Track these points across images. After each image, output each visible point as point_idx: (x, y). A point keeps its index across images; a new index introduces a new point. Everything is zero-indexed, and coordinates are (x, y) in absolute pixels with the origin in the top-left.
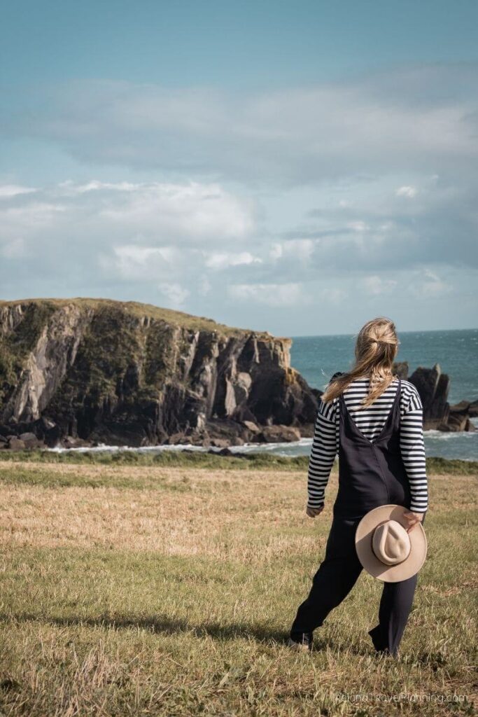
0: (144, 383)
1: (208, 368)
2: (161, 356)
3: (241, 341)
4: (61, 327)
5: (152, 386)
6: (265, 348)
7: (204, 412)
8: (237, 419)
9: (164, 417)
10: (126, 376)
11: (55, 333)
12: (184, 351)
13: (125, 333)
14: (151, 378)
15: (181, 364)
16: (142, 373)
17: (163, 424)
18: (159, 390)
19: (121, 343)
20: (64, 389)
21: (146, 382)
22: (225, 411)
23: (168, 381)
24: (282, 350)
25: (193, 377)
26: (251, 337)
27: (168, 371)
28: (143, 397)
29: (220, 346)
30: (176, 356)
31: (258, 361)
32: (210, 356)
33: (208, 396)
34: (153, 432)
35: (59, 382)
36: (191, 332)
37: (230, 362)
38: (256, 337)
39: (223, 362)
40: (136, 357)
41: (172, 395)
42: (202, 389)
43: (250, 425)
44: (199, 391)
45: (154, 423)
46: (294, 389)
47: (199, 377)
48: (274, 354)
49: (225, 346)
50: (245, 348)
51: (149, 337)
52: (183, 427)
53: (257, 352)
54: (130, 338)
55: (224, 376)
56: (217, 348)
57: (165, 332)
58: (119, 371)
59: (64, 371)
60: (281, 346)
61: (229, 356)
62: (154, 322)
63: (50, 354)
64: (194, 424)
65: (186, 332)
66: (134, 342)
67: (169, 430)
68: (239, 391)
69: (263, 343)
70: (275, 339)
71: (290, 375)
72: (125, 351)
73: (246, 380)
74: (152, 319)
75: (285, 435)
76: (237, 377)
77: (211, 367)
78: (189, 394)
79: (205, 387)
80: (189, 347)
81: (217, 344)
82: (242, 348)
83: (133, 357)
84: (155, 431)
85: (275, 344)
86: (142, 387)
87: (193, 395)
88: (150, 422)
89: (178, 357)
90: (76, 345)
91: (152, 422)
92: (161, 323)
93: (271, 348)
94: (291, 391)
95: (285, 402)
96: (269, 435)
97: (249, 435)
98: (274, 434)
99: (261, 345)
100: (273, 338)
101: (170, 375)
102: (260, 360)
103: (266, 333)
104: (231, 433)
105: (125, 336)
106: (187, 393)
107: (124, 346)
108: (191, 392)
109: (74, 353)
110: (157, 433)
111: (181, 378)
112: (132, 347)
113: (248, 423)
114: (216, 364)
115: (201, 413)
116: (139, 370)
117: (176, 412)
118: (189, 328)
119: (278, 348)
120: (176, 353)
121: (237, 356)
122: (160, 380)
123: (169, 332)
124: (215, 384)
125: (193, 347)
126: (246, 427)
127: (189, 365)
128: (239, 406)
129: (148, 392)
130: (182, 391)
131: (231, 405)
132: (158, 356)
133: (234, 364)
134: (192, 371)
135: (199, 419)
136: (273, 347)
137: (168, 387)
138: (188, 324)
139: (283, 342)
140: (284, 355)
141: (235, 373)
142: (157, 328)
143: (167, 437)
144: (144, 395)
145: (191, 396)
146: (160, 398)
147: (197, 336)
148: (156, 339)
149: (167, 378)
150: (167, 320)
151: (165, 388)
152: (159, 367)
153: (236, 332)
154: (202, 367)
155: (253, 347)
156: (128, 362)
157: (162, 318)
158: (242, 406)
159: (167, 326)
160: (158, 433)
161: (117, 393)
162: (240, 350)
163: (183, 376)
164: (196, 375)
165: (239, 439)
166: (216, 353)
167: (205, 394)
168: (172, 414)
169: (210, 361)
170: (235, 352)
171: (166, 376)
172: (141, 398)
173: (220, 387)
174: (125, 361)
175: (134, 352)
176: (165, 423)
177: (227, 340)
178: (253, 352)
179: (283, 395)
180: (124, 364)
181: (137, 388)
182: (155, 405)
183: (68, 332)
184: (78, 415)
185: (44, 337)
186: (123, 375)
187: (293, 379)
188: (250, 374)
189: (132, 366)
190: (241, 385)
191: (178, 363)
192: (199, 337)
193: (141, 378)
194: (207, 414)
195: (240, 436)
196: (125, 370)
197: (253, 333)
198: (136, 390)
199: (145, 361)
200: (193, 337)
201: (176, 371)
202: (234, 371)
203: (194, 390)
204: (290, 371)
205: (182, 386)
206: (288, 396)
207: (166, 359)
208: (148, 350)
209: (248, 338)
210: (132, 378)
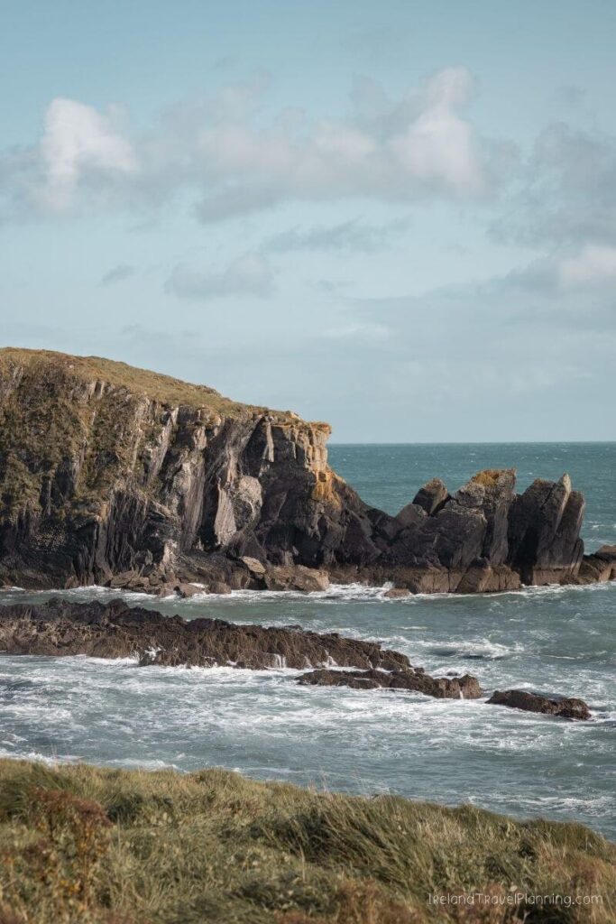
0: (84, 487)
1: (187, 467)
2: (114, 445)
3: (245, 425)
5: (94, 492)
6: (284, 438)
7: (175, 538)
8: (233, 554)
9: (108, 544)
10: (57, 475)
12: (152, 437)
13: (64, 406)
14: (93, 484)
15: (143, 458)
16: (82, 472)
17: (107, 555)
18: (104, 499)
19: (56, 421)
21: (88, 485)
22: (214, 538)
23: (120, 485)
24: (311, 442)
25: (163, 480)
26: (263, 420)
27: (121, 469)
28: (78, 509)
29: (209, 432)
30: (136, 446)
31: (272, 458)
32: (192, 447)
33: (187, 514)
34: (87, 568)
36: (166, 407)
37: (224, 459)
38: (270, 420)
39: (214, 459)
40: (74, 444)
41: (125, 509)
42: (176, 501)
43: (253, 564)
44: (171, 503)
45: (90, 553)
46: (329, 508)
47: (172, 481)
48: (297, 447)
49: (216, 432)
50: (253, 436)
51: (100, 414)
52: (141, 561)
53: (270, 444)
54: (69, 414)
55: (214, 481)
56: (203, 434)
57: (124, 406)
58: (47, 465)
60: (310, 435)
61: (223, 448)
62: (110, 389)
64: (158, 557)
65: (159, 406)
66: (75, 421)
67: (117, 566)
68: (242, 510)
69: (281, 429)
70: (300, 424)
71: (322, 484)
72: (59, 435)
73: (252, 489)
74: (109, 384)
75: (299, 581)
76: (237, 485)
77: (193, 465)
78: (154, 507)
79: (182, 497)
80: (160, 432)
81: (204, 428)
82: (248, 437)
83: (69, 444)
84: (91, 566)
85: (301, 432)
86: (79, 493)
87: (160, 510)
88: (82, 551)
89: (142, 446)
91: (87, 551)
92: (122, 392)
93: (293, 438)
94: (323, 511)
95: (312, 528)
96: (273, 580)
97: (244, 580)
98: (281, 580)
99: (277, 432)
100: (297, 422)
101: (124, 475)
102: (275, 457)
103: (288, 413)
104: (214, 575)
105: (63, 411)
106: (151, 508)
107: (60, 426)
108: (158, 505)
110: (94, 571)
111: (143, 482)
112: (71, 428)
113: (248, 560)
114: (202, 461)
115: (170, 541)
116: (76, 466)
117: (131, 538)
118: (164, 402)
119: (305, 438)
120: (138, 440)
121: (239, 449)
122: (108, 482)
123: (130, 406)
124: (201, 494)
125: (165, 434)
126: (244, 566)
127: (157, 462)
128: (241, 532)
129: (86, 503)
130: (142, 502)
131: (226, 527)
132: (109, 444)
133: (232, 463)
134: (162, 472)
135: (167, 550)
136: (296, 437)
137: (119, 496)
138: (164, 394)
139: (314, 430)
140: (314, 451)
141: (234, 476)
142: (114, 399)
143: (110, 576)
144: (80, 506)
145: (157, 511)
146: (103, 513)
147: (174, 414)
148: (109, 416)
149: (118, 481)
150: (131, 386)
151: (113, 497)
152: (109, 462)
153: (239, 409)
154: (177, 465)
155: (265, 436)
156: (62, 452)
157: (123, 383)
158: (246, 532)
159: (129, 396)
160: (96, 570)
161: (42, 501)
162: (244, 441)
163: (146, 479)
164: (168, 477)
165: (222, 585)
166: (201, 441)
167: (181, 509)
168: (125, 540)
169: (190, 457)
170: (235, 443)
171: (117, 477)
172: (76, 511)
173: (209, 499)
174: (57, 450)
175: (72, 436)
176: (112, 556)
177: (219, 422)
178: (264, 444)
179: (308, 514)
180: (56, 455)
181: (73, 494)
182: (93, 524)
186: (52, 473)
187: (326, 490)
188: (260, 481)
189: (67, 459)
190: (243, 497)
191: (140, 458)
192: (179, 416)
193: (79, 480)
194: (182, 541)
195: (227, 581)
196: (56, 465)
197: (266, 412)
198: (70, 499)
199: (89, 451)
200: (169, 416)
201: (135, 470)
202: (232, 473)
203: (163, 502)
204: (322, 477)
205: (142, 495)
206: (317, 517)
207: (120, 449)
208: (96, 433)
209: (256, 421)
210: (64, 479)
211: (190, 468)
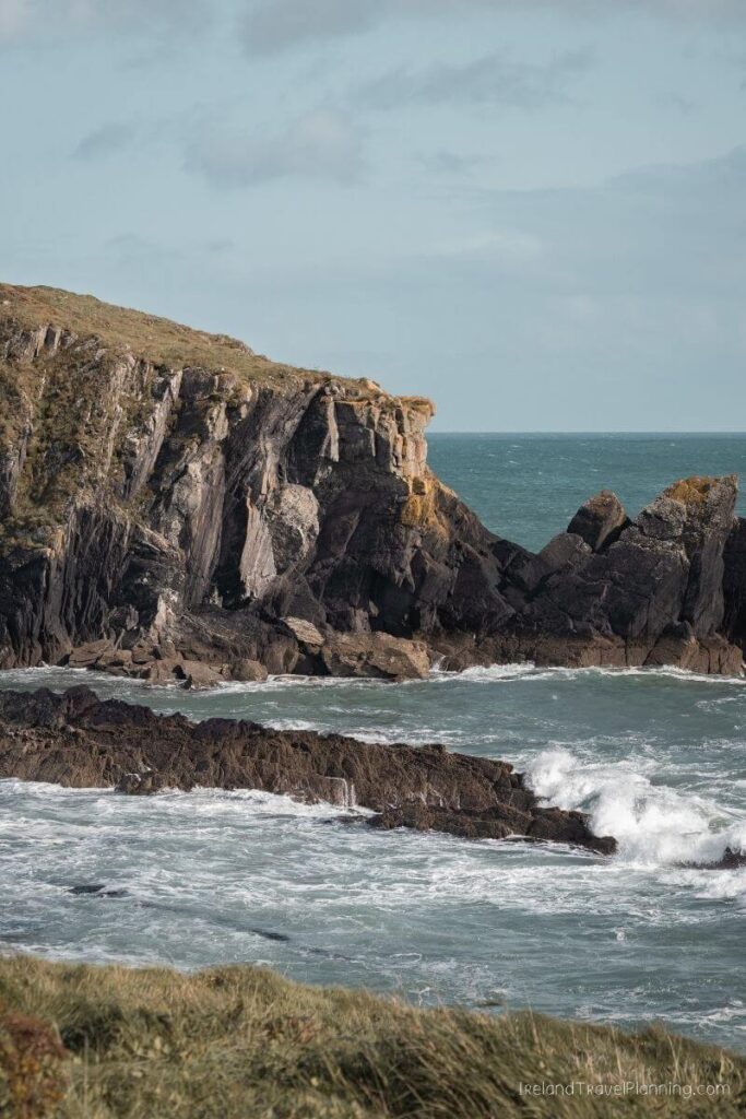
0: (27, 502)
1: (195, 468)
2: (75, 431)
3: (292, 401)
5: (43, 510)
6: (357, 423)
7: (174, 587)
8: (272, 611)
9: (66, 594)
12: (138, 419)
14: (41, 496)
15: (124, 454)
16: (24, 475)
17: (63, 615)
18: (59, 521)
21: (32, 498)
22: (241, 587)
23: (85, 499)
24: (401, 430)
25: (156, 490)
26: (321, 392)
27: (87, 472)
28: (16, 537)
29: (232, 411)
30: (113, 434)
31: (335, 455)
32: (204, 436)
33: (195, 546)
34: (30, 635)
36: (161, 369)
37: (258, 457)
38: (333, 392)
39: (240, 457)
40: (10, 431)
41: (94, 537)
42: (176, 525)
43: (305, 630)
44: (168, 529)
45: (35, 610)
46: (429, 538)
47: (170, 492)
48: (377, 437)
49: (244, 411)
50: (303, 418)
51: (53, 381)
52: (118, 624)
53: (333, 425)
54: (2, 381)
55: (240, 492)
56: (223, 415)
57: (92, 368)
60: (399, 417)
61: (255, 438)
62: (70, 340)
64: (147, 616)
65: (149, 369)
66: (12, 393)
67: (79, 631)
68: (285, 540)
69: (351, 408)
70: (382, 399)
71: (418, 498)
73: (302, 506)
74: (67, 332)
75: (379, 659)
76: (277, 499)
77: (205, 467)
78: (142, 534)
79: (187, 519)
80: (152, 411)
81: (223, 405)
82: (296, 421)
83: (2, 430)
84: (36, 631)
85: (383, 412)
86: (18, 512)
87: (151, 539)
88: (22, 607)
89: (121, 435)
91: (30, 606)
92: (90, 344)
93: (371, 423)
94: (419, 543)
95: (402, 570)
96: (336, 657)
97: (288, 656)
98: (350, 655)
99: (344, 412)
100: (377, 396)
101: (93, 482)
102: (341, 453)
103: (363, 382)
104: (238, 647)
106: (136, 535)
108: (147, 531)
110: (41, 639)
111: (123, 493)
112: (5, 405)
113: (295, 624)
114: (220, 459)
115: (168, 590)
116: (14, 466)
117: (102, 586)
118: (159, 361)
119: (392, 424)
120: (116, 424)
121: (281, 441)
122: (66, 493)
123: (102, 368)
124: (218, 514)
125: (161, 413)
126: (288, 633)
127: (146, 461)
128: (284, 577)
129: (29, 527)
130: (122, 527)
131: (259, 569)
132: (68, 430)
133: (271, 463)
134: (155, 478)
135: (162, 606)
136: (376, 420)
137: (84, 516)
138: (159, 349)
139: (405, 410)
140: (404, 444)
141: (273, 485)
142: (76, 356)
143: (68, 647)
144: (19, 534)
145: (146, 542)
146: (58, 544)
147: (175, 382)
148: (68, 385)
149: (81, 491)
150: (104, 336)
151: (73, 517)
152: (67, 461)
153: (281, 374)
154: (180, 466)
155: (325, 418)
157: (92, 330)
158: (293, 578)
159: (101, 352)
160: (45, 638)
162: (289, 427)
163: (128, 488)
164: (165, 485)
165: (254, 665)
166: (219, 427)
167: (186, 538)
168: (93, 589)
169: (201, 453)
170: (275, 431)
171: (81, 486)
172: (13, 540)
173: (231, 522)
175: (6, 417)
176: (71, 614)
177: (249, 394)
178: (323, 431)
179: (395, 548)
181: (7, 513)
182: (41, 561)
187: (425, 508)
188: (316, 493)
190: (288, 519)
191: (118, 453)
192: (182, 386)
193: (17, 489)
194: (187, 592)
195: (261, 658)
197: (327, 379)
198: (2, 521)
199: (35, 442)
200: (166, 384)
201: (110, 474)
202: (269, 478)
203: (156, 526)
204: (419, 487)
205: (122, 515)
206: (409, 553)
207: (85, 439)
208: (46, 413)
209: (311, 395)
211: (200, 470)
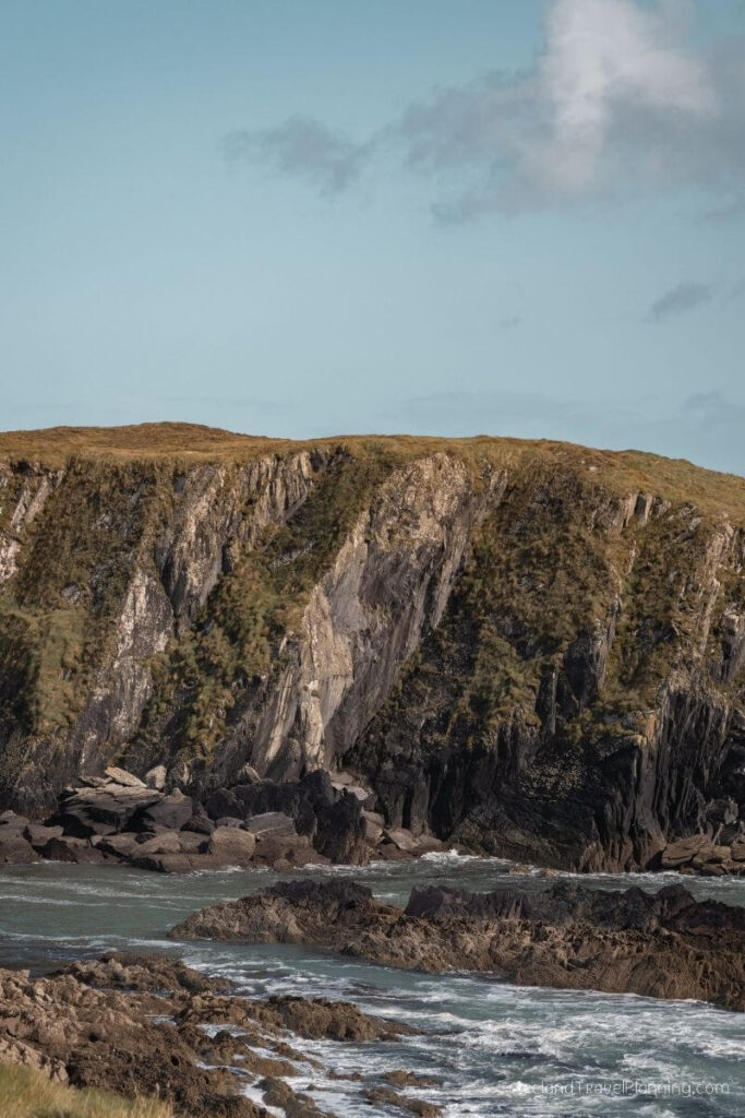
0: (616, 685)
2: (668, 608)
4: (408, 517)
5: (633, 694)
9: (659, 785)
10: (567, 662)
11: (391, 532)
12: (736, 594)
13: (579, 539)
14: (633, 678)
16: (612, 656)
17: (656, 807)
18: (651, 706)
19: (566, 567)
20: (407, 693)
21: (621, 680)
23: (679, 681)
27: (682, 652)
28: (605, 724)
30: (709, 611)
34: (620, 829)
35: (395, 673)
40: (597, 608)
41: (689, 723)
45: (625, 803)
51: (644, 552)
52: (716, 818)
54: (589, 553)
57: (687, 538)
58: (549, 645)
59: (414, 642)
62: (662, 509)
63: (376, 592)
66: (599, 566)
67: (674, 825)
72: (571, 590)
74: (659, 500)
83: (589, 607)
84: (626, 825)
86: (607, 696)
88: (612, 799)
89: (718, 611)
90: (449, 569)
91: (619, 798)
92: (683, 513)
101: (687, 663)
105: (578, 547)
107: (571, 574)
109: (444, 593)
110: (632, 834)
112: (592, 580)
116: (602, 647)
117: (698, 775)
120: (713, 600)
122: (659, 676)
123: (697, 539)
129: (618, 711)
130: (719, 712)
132: (660, 606)
137: (678, 700)
142: (669, 526)
143: (661, 842)
144: (608, 719)
146: (650, 731)
148: (661, 557)
149: (675, 673)
150: (699, 503)
151: (666, 702)
152: (660, 640)
156: (575, 621)
157: (685, 497)
159: (696, 521)
160: (636, 833)
161: (541, 709)
163: (726, 670)
168: (688, 779)
171: (675, 666)
172: (601, 727)
174: (568, 617)
175: (593, 593)
176: (664, 807)
180: (565, 627)
181: (595, 698)
182: (631, 749)
183: (427, 530)
184: (433, 769)
185: (356, 540)
186: (558, 658)
189: (585, 634)
191: (715, 631)
193: (606, 671)
196: (565, 645)
198: (588, 705)
199: (624, 619)
201: (707, 653)
205: (720, 698)
207: (679, 616)
208: (637, 588)
210: (579, 671)
